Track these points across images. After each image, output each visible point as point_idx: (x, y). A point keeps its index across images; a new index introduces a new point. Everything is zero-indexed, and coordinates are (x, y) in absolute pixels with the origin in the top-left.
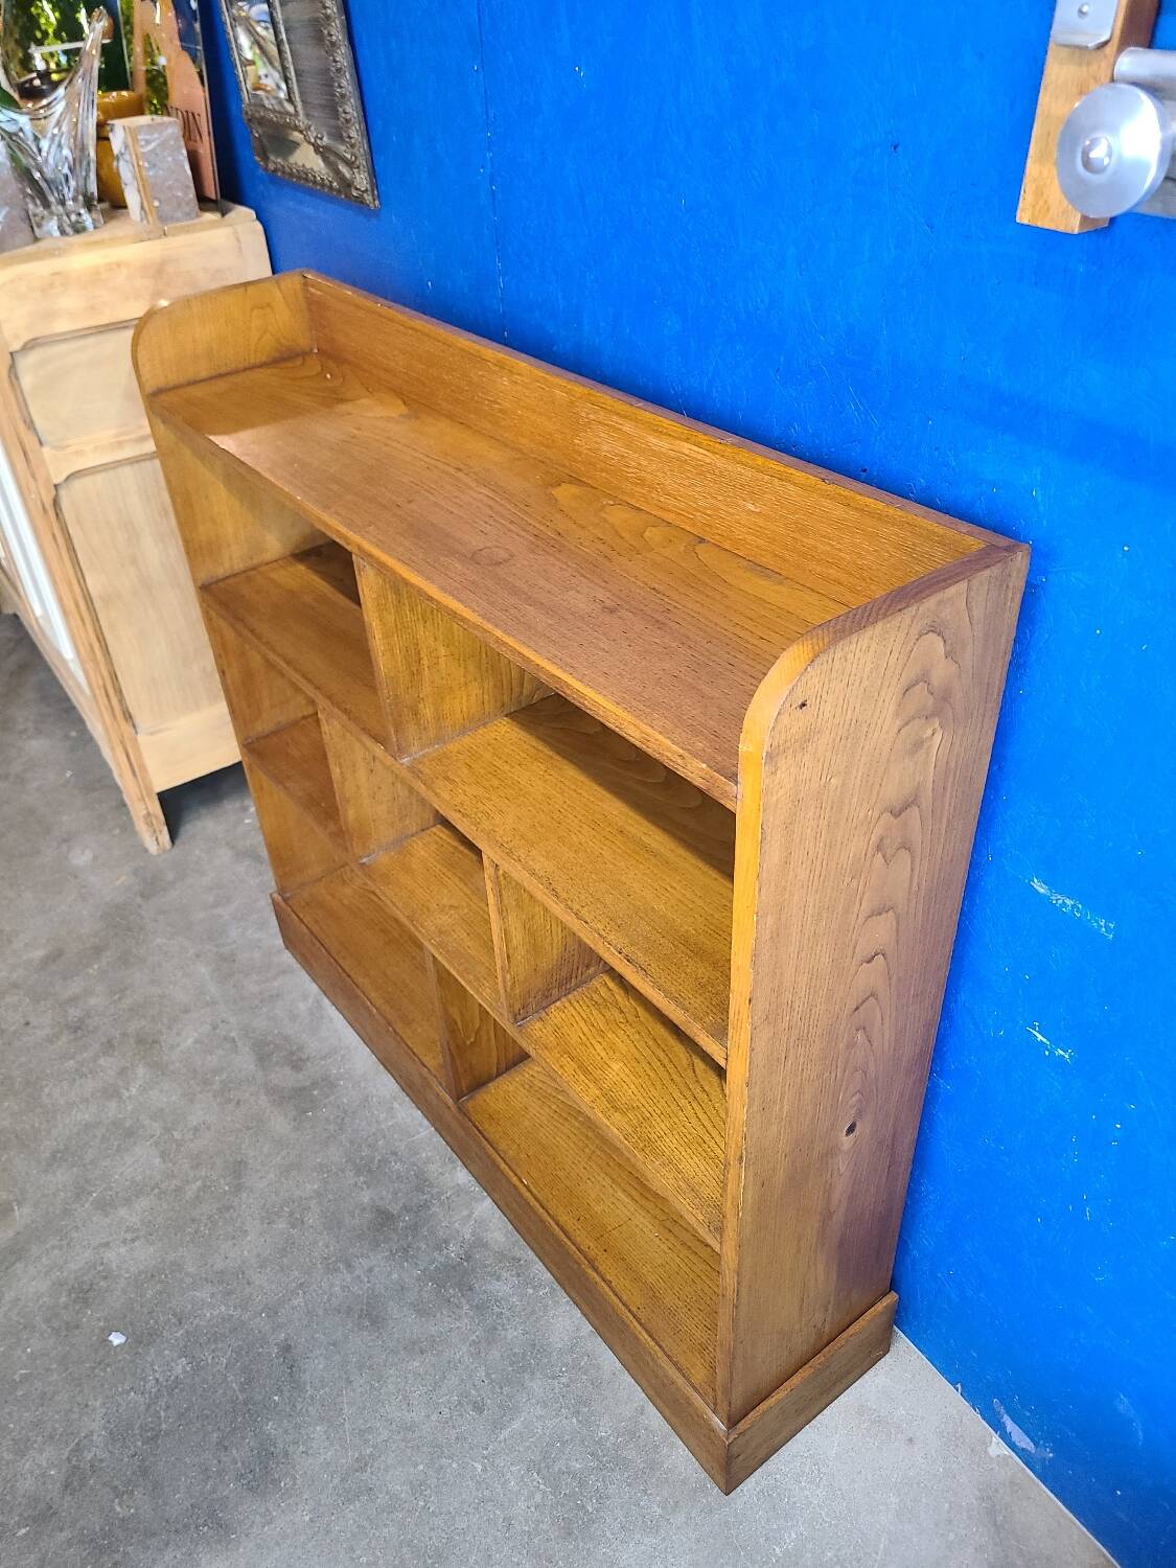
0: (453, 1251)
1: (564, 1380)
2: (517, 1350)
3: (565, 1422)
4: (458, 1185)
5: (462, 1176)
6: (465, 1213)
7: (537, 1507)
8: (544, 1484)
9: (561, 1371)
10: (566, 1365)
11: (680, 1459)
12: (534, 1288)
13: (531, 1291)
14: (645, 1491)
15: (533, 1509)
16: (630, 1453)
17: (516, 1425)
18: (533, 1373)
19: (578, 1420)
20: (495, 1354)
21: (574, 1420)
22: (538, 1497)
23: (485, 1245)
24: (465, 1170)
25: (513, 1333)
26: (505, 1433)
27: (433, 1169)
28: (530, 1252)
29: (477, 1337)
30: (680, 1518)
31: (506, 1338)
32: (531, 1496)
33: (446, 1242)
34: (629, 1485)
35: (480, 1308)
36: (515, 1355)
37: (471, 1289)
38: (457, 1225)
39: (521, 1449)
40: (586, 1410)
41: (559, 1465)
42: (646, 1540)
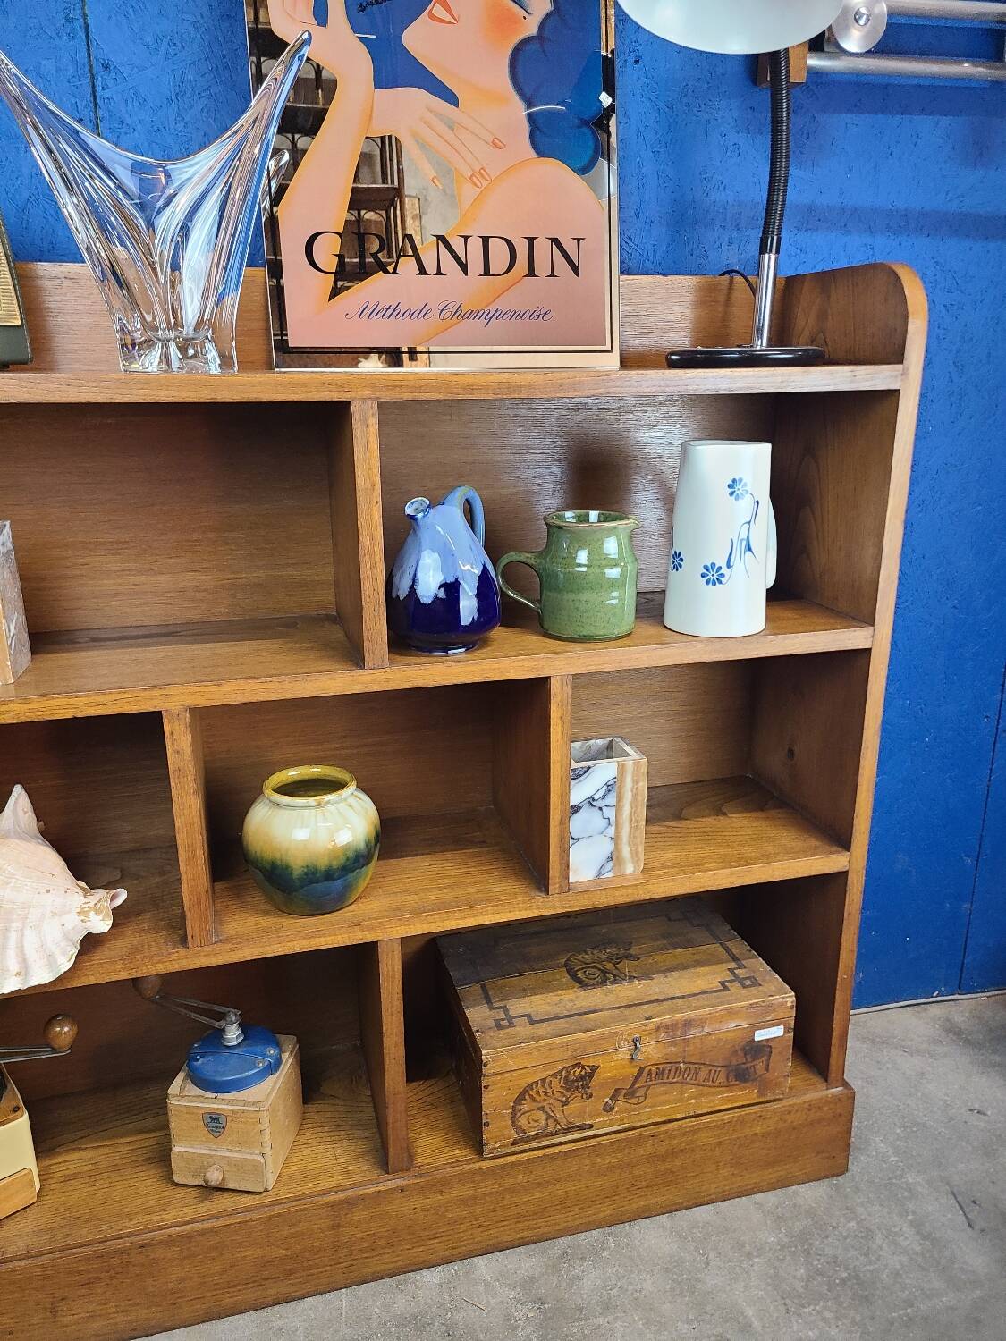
0: (525, 1312)
1: (712, 1256)
2: (668, 1287)
3: (755, 1267)
4: (440, 1284)
5: (431, 1277)
6: (481, 1289)
7: (838, 1319)
8: (816, 1305)
9: (703, 1255)
10: (697, 1249)
11: (810, 1194)
12: (603, 1249)
13: (606, 1254)
14: (834, 1228)
15: (840, 1323)
16: (798, 1226)
17: (750, 1312)
18: (698, 1280)
19: (757, 1257)
20: (667, 1308)
21: (756, 1260)
22: (828, 1314)
23: (532, 1279)
24: (424, 1272)
25: (649, 1284)
26: (756, 1324)
27: (402, 1304)
28: (561, 1240)
29: (641, 1319)
30: (860, 1210)
31: (651, 1293)
32: (824, 1320)
33: (508, 1318)
34: (827, 1237)
35: (607, 1307)
36: (672, 1289)
37: (581, 1310)
38: (492, 1301)
39: (775, 1315)
40: (748, 1247)
41: (799, 1286)
42: (879, 1241)
